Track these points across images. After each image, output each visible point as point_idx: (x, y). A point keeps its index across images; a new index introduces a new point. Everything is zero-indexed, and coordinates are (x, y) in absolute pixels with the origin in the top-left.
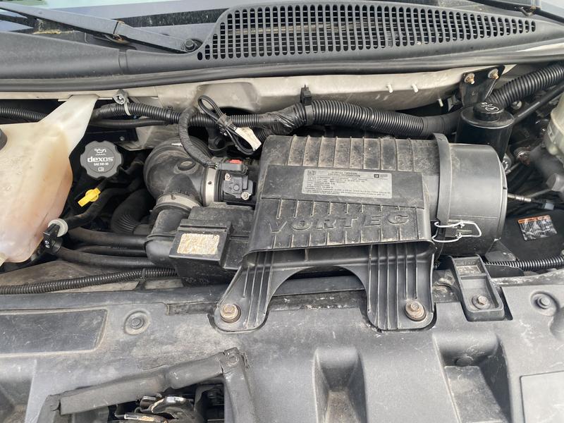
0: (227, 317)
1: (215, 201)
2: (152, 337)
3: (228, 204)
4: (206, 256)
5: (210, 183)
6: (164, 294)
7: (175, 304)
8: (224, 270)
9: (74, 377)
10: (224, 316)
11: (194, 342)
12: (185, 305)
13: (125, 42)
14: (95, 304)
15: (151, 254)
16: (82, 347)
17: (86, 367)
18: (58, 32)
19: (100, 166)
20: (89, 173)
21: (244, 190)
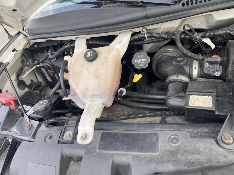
0: (228, 142)
1: (198, 77)
2: (186, 149)
3: (207, 78)
4: (206, 108)
5: (195, 68)
6: (185, 126)
7: (192, 132)
8: (216, 115)
9: (152, 167)
10: (226, 141)
11: (211, 154)
12: (198, 133)
13: (142, 4)
14: (150, 130)
16: (151, 151)
17: (157, 162)
18: (111, 5)
19: (141, 63)
20: (136, 67)
21: (217, 71)
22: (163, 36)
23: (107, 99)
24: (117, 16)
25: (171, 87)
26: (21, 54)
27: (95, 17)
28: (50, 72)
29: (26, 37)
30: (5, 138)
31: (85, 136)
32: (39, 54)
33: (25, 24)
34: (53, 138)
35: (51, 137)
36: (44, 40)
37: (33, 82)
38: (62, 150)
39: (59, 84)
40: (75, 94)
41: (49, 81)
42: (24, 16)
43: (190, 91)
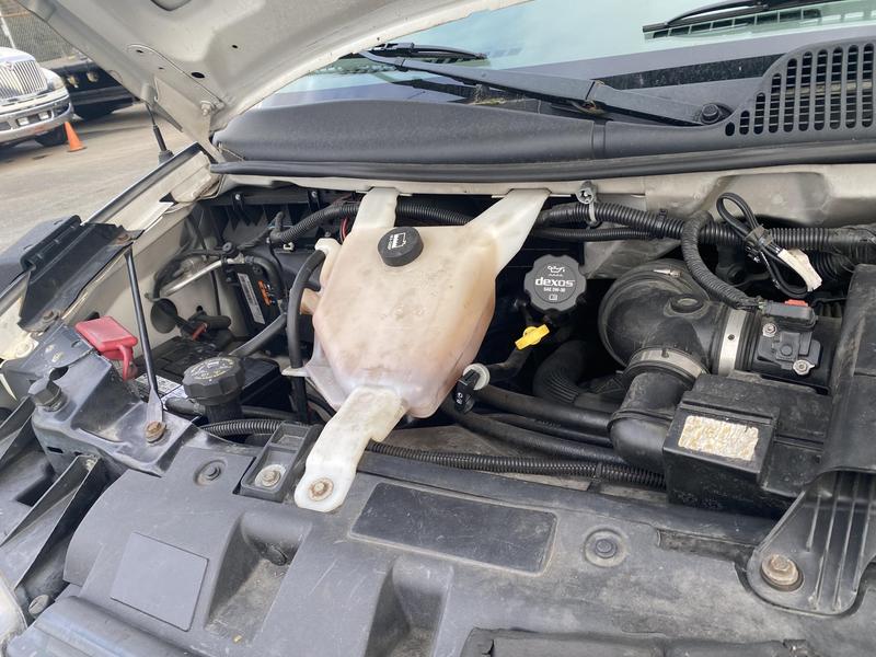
0: (779, 579)
1: (736, 368)
2: (633, 579)
3: (764, 377)
4: (733, 461)
5: (731, 338)
6: (651, 511)
7: (670, 531)
8: (762, 493)
9: (509, 610)
10: (771, 575)
11: (712, 607)
12: (688, 538)
13: (600, 111)
14: (536, 502)
15: (621, 441)
16: (520, 565)
17: (527, 599)
18: (501, 101)
19: (552, 292)
20: (535, 301)
21: (800, 356)
22: (648, 222)
23: (419, 389)
24: (509, 136)
25: (639, 385)
26: (185, 214)
27: (441, 130)
28: (263, 291)
29: (213, 160)
30: (77, 454)
31: (322, 486)
32: (242, 225)
33: (220, 123)
34: (223, 476)
35: (217, 473)
36: (265, 181)
37: (204, 313)
38: (242, 515)
39: (283, 320)
40: (326, 363)
41: (256, 320)
42: (222, 97)
43: (693, 400)
